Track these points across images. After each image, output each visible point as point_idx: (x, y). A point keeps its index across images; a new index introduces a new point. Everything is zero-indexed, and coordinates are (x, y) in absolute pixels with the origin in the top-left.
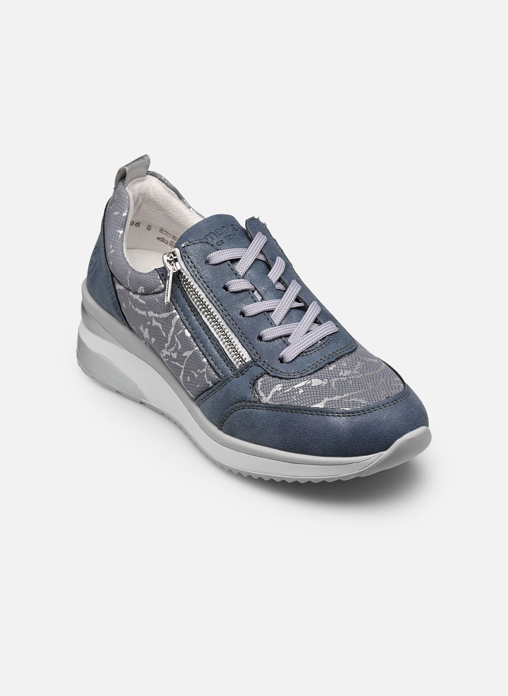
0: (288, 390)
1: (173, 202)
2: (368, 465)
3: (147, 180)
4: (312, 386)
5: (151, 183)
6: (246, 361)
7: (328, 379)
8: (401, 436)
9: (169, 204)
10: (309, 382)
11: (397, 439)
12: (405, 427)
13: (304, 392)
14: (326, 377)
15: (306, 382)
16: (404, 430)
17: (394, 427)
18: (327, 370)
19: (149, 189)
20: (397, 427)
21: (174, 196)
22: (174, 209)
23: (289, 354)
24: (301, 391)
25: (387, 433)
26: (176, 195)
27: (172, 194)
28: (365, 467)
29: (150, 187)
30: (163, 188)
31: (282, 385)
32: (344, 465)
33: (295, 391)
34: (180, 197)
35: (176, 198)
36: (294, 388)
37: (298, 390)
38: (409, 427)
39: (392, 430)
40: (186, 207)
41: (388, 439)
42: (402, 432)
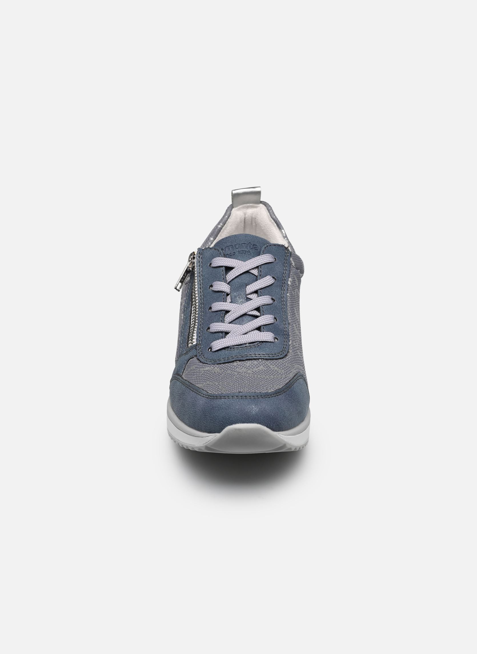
1: (271, 229)
2: (208, 442)
3: (259, 208)
5: (261, 211)
6: (194, 344)
8: (231, 424)
9: (268, 230)
11: (227, 426)
12: (237, 418)
16: (235, 420)
17: (228, 415)
19: (258, 215)
20: (230, 416)
21: (274, 224)
22: (271, 235)
23: (217, 345)
25: (222, 418)
26: (275, 224)
27: (272, 223)
28: (206, 443)
29: (259, 213)
30: (267, 216)
32: (196, 437)
34: (279, 226)
35: (275, 226)
38: (241, 419)
39: (225, 417)
40: (281, 235)
41: (221, 424)
42: (233, 421)
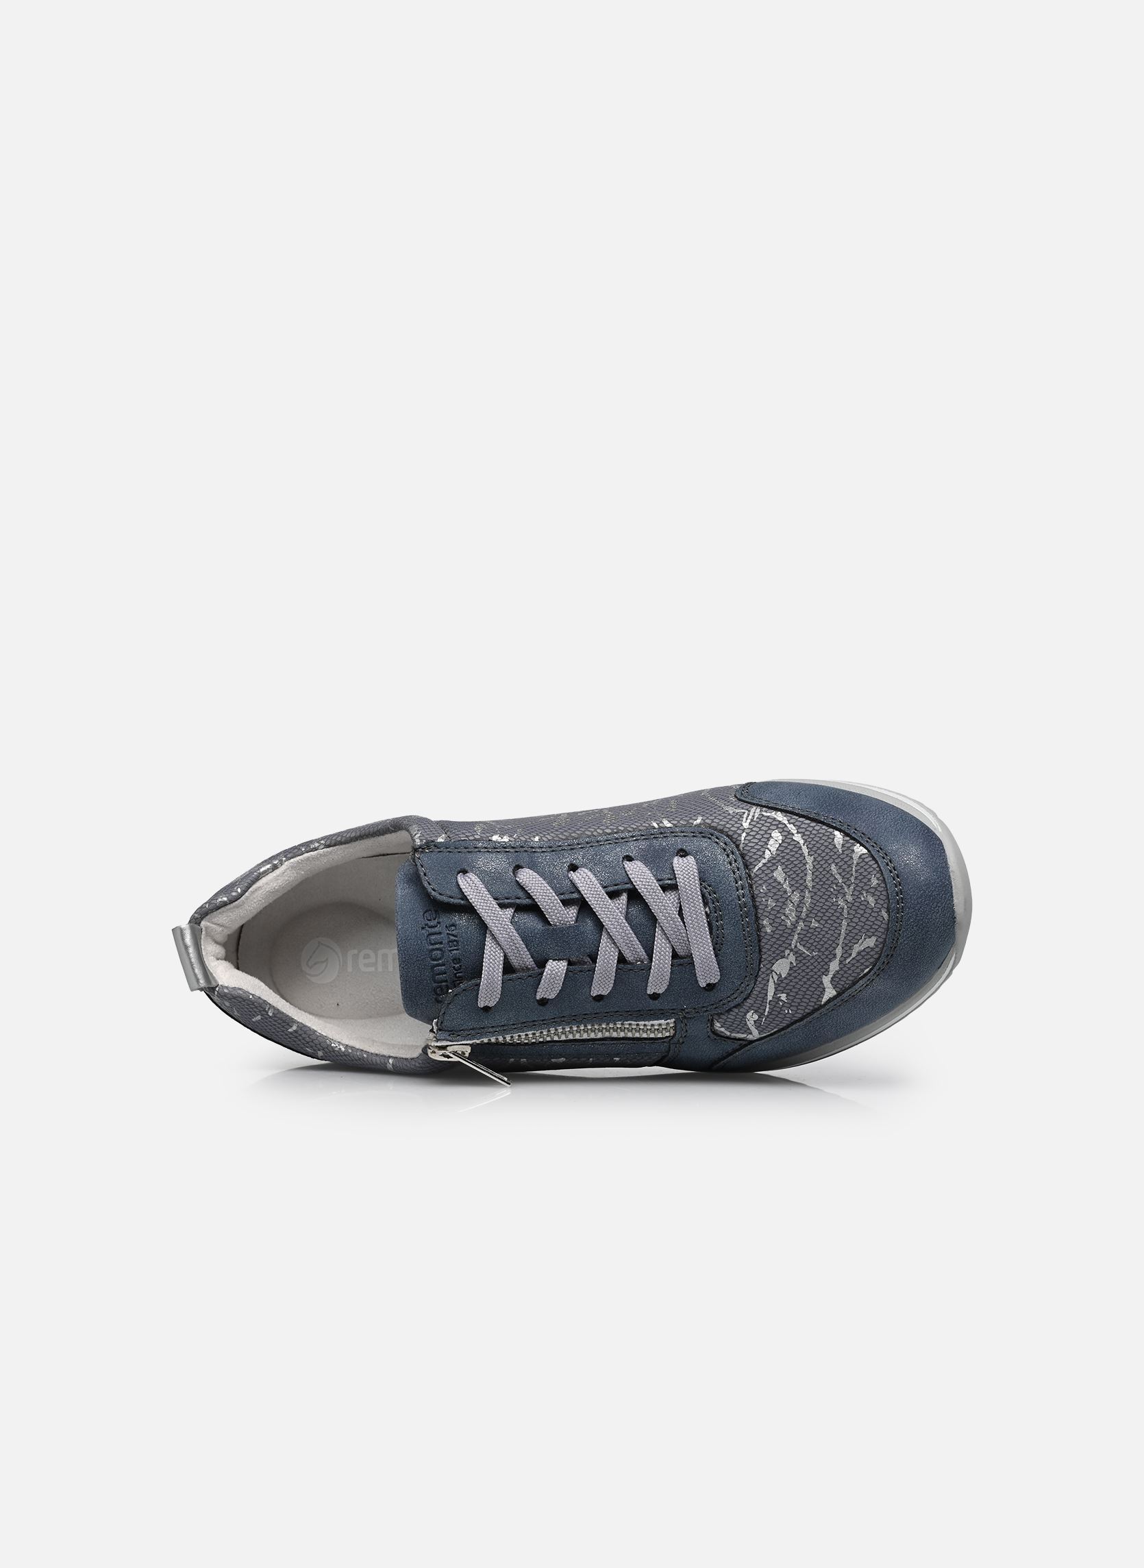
0: (767, 1010)
4: (786, 978)
7: (786, 948)
10: (776, 978)
13: (788, 995)
14: (782, 949)
15: (771, 980)
18: (767, 937)
23: (707, 970)
24: (783, 997)
31: (753, 1011)
33: (777, 1003)
36: (770, 1001)
37: (777, 999)
